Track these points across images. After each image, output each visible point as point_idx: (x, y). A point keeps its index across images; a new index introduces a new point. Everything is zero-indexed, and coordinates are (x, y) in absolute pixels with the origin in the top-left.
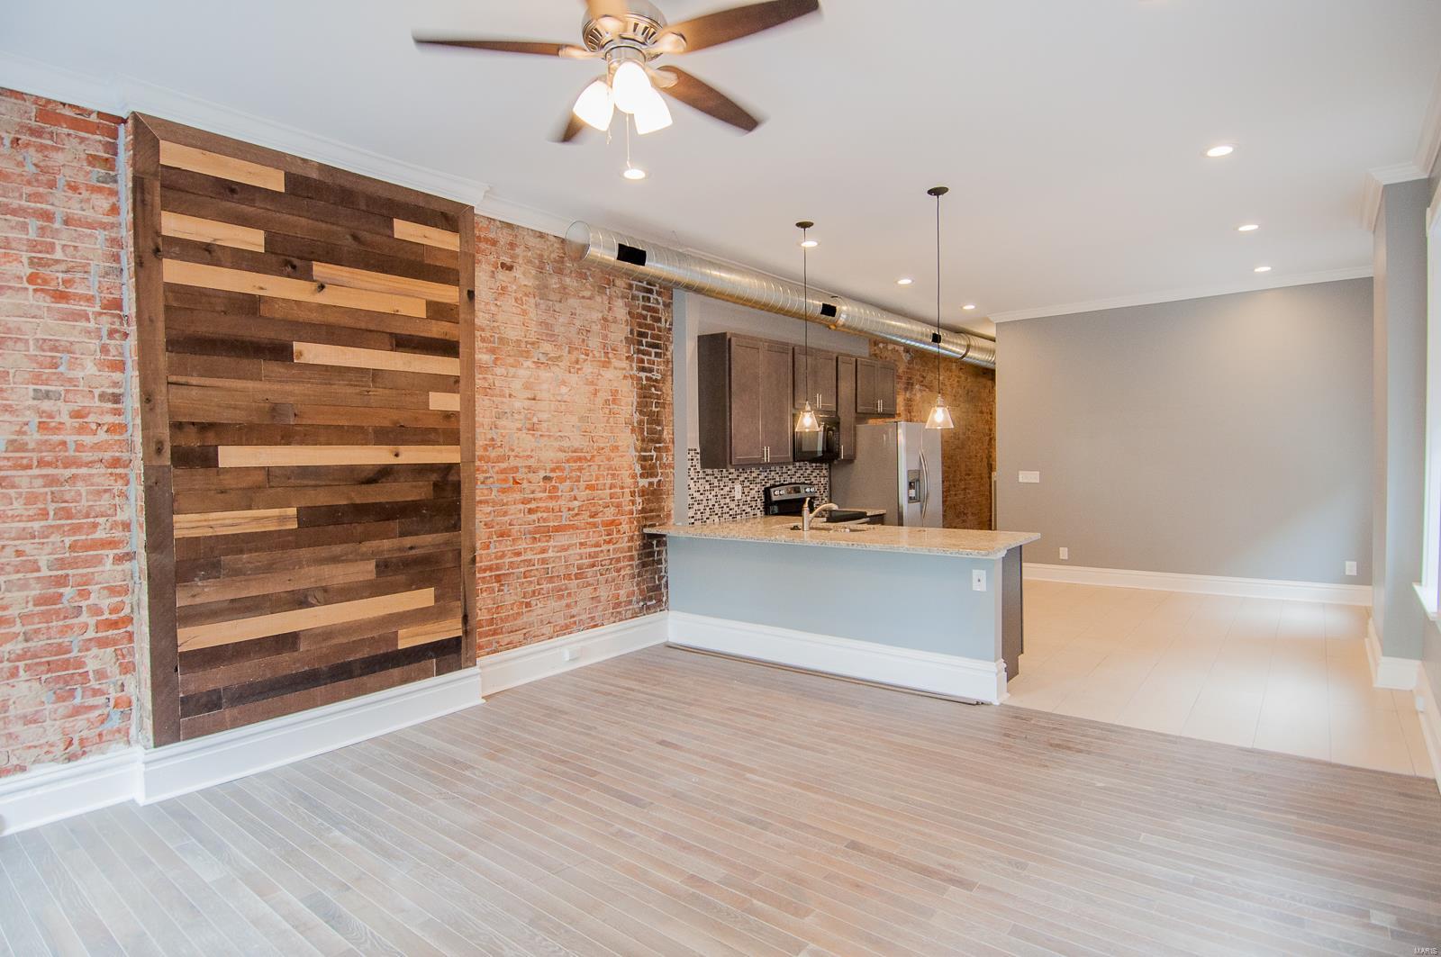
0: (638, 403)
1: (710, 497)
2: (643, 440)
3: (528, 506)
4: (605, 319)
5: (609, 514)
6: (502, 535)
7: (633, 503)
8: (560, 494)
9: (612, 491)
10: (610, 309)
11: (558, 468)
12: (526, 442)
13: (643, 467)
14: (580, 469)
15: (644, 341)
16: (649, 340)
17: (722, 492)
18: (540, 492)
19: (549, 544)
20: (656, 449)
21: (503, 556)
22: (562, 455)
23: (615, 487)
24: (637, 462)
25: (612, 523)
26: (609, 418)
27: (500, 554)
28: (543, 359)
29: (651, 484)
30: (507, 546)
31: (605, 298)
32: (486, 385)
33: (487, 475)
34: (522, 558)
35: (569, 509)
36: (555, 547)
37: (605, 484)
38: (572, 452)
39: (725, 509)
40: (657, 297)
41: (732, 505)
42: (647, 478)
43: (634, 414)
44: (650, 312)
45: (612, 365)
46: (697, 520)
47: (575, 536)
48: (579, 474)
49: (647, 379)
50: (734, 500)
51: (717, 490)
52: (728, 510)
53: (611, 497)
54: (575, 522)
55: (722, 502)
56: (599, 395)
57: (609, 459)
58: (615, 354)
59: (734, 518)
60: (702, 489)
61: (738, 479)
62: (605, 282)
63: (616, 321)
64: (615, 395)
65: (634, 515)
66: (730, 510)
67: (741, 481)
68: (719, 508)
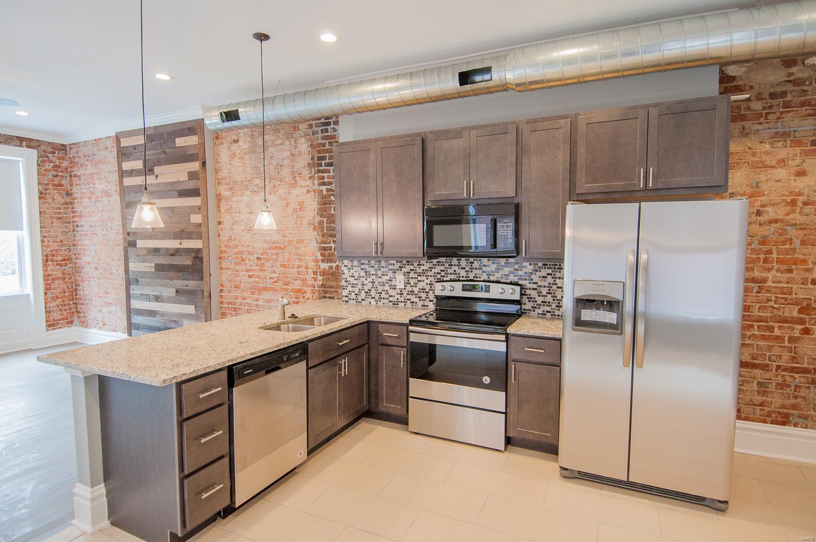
0: (319, 209)
1: (365, 282)
2: (323, 235)
3: (249, 273)
4: (293, 155)
5: (297, 285)
6: (236, 287)
7: (315, 279)
8: (266, 268)
9: (299, 270)
10: (296, 147)
11: (264, 253)
12: (246, 237)
13: (322, 255)
14: (277, 254)
15: (323, 162)
16: (327, 161)
17: (380, 280)
18: (255, 266)
19: (260, 297)
20: (334, 242)
21: (237, 298)
22: (265, 245)
23: (301, 267)
24: (318, 250)
25: (299, 291)
26: (297, 221)
27: (236, 297)
28: (255, 189)
29: (331, 267)
30: (238, 293)
31: (292, 140)
32: (228, 208)
33: (229, 255)
34: (246, 301)
35: (271, 278)
36: (263, 299)
37: (294, 265)
38: (272, 243)
39: (383, 295)
40: (335, 126)
41: (392, 292)
42: (327, 263)
43: (316, 217)
44: (328, 139)
45: (298, 185)
46: (351, 299)
47: (274, 295)
48: (276, 257)
49: (328, 190)
50: (395, 289)
51: (374, 277)
52: (387, 296)
53: (299, 273)
54: (275, 286)
55: (380, 289)
56: (290, 206)
57: (296, 248)
58: (301, 177)
59: (395, 304)
60: (356, 275)
61: (401, 270)
62: (292, 130)
63: (300, 154)
64: (301, 205)
65: (316, 289)
66: (389, 296)
67: (404, 272)
68: (377, 293)
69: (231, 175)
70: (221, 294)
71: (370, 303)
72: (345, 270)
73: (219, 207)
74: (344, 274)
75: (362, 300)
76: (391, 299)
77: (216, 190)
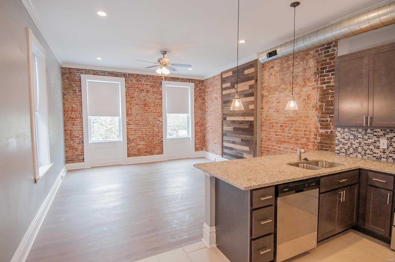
0: (320, 98)
1: (353, 142)
2: (322, 113)
3: (276, 133)
4: (305, 69)
5: (304, 141)
6: (269, 140)
7: (316, 139)
8: (285, 131)
9: (305, 133)
10: (307, 64)
11: (285, 123)
12: (275, 115)
13: (321, 124)
15: (325, 71)
16: (328, 69)
17: (366, 142)
18: (279, 130)
19: (281, 146)
20: (330, 117)
21: (269, 145)
22: (286, 119)
23: (307, 131)
24: (318, 122)
25: (305, 144)
26: (305, 106)
28: (281, 90)
29: (327, 132)
30: (270, 143)
31: (305, 62)
32: (267, 101)
33: (266, 124)
34: (274, 147)
35: (288, 136)
36: (283, 147)
37: (302, 130)
38: (289, 118)
39: (368, 151)
40: (334, 48)
41: (376, 151)
42: (324, 129)
43: (318, 103)
44: (329, 57)
45: (307, 85)
46: (342, 152)
47: (290, 145)
48: (292, 125)
49: (327, 86)
50: (379, 148)
51: (361, 140)
52: (372, 153)
53: (305, 134)
54: (290, 141)
55: (366, 147)
56: (301, 98)
57: (304, 121)
58: (309, 81)
59: (379, 159)
60: (347, 138)
61: (385, 136)
62: (305, 55)
63: (310, 68)
64: (309, 97)
65: (316, 144)
66: (373, 153)
67: (388, 138)
68: (362, 150)
69: (269, 84)
70: (261, 143)
71: (357, 156)
72: (338, 134)
73: (262, 100)
74: (337, 136)
75: (350, 153)
76: (374, 155)
77: (261, 92)
